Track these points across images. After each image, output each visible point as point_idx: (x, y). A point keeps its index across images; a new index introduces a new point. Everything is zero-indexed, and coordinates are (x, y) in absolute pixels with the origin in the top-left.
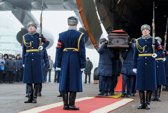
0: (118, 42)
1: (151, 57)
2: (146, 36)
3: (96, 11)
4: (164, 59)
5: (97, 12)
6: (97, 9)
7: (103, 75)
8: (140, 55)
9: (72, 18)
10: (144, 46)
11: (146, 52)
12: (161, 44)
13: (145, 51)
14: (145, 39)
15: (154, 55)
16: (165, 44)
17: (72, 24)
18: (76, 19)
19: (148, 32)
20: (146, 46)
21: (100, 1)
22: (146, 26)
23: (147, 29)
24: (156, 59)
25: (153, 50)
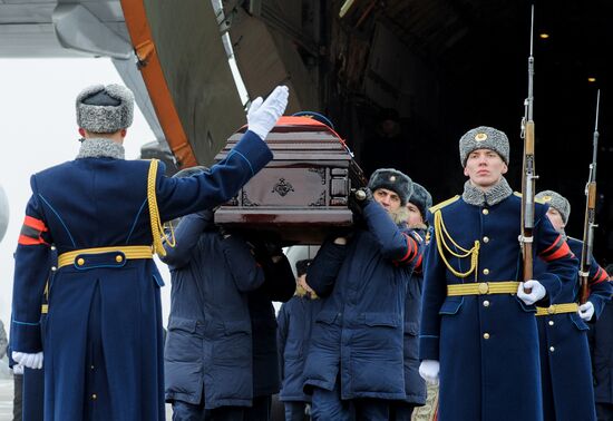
0: (283, 189)
1: (512, 298)
2: (484, 185)
3: (227, 58)
4: (587, 310)
5: (232, 63)
6: (234, 45)
7: (192, 400)
8: (454, 290)
9: (97, 99)
10: (477, 242)
11: (486, 271)
12: (566, 229)
13: (481, 267)
14: (480, 202)
15: (528, 291)
16: (590, 227)
17: (97, 128)
18: (118, 101)
19: (496, 166)
20: (486, 239)
21: (245, 6)
22: (485, 137)
23: (492, 150)
24: (541, 311)
25: (522, 264)
